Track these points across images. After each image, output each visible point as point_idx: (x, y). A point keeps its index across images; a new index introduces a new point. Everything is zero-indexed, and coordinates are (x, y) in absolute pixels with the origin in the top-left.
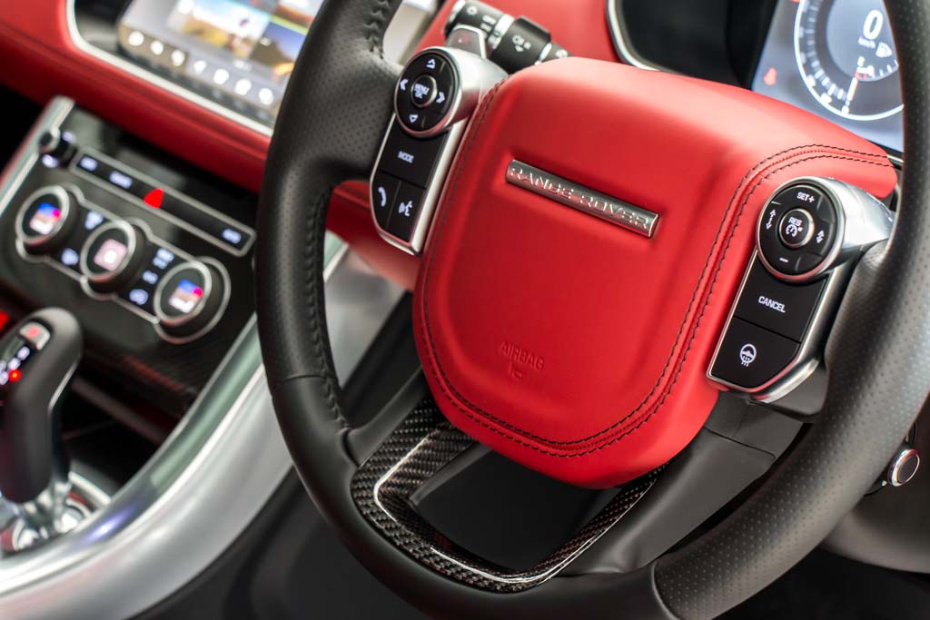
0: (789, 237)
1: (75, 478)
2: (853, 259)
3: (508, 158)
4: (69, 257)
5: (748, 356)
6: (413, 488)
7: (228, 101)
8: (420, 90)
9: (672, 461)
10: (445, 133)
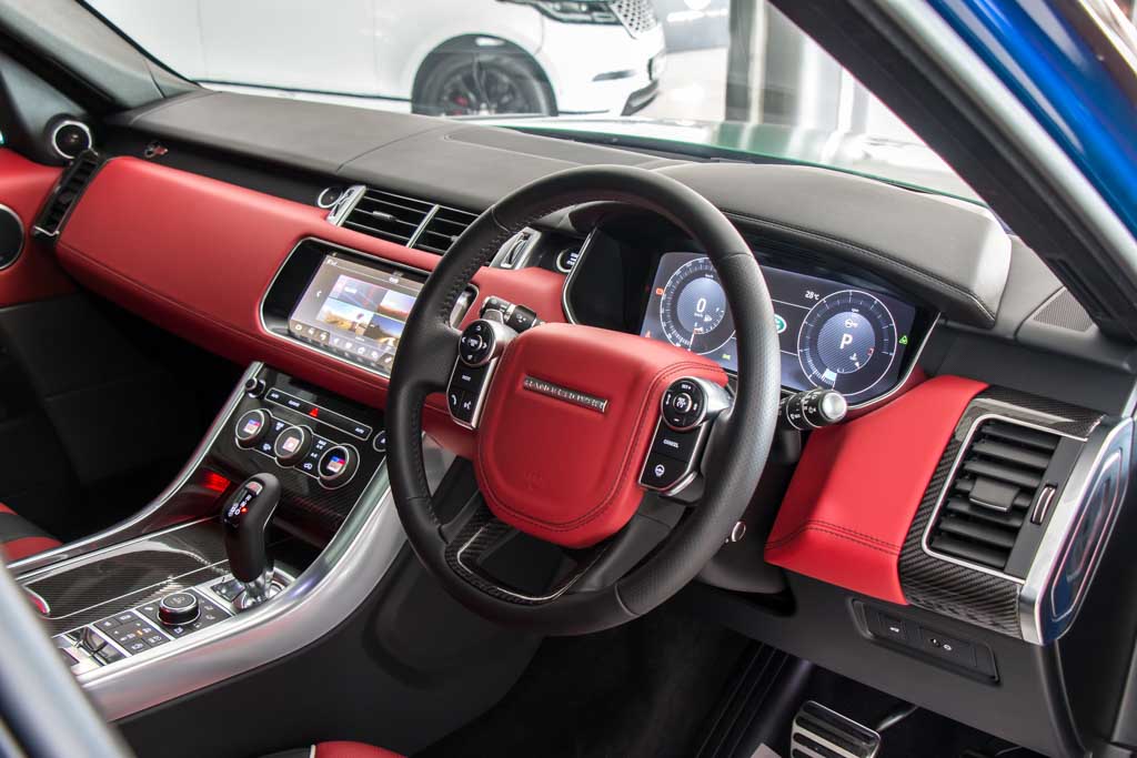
0: (679, 408)
1: (275, 569)
2: (713, 418)
3: (524, 376)
4: (267, 447)
5: (660, 471)
6: (478, 555)
7: (353, 358)
8: (473, 342)
9: (620, 531)
10: (488, 364)
